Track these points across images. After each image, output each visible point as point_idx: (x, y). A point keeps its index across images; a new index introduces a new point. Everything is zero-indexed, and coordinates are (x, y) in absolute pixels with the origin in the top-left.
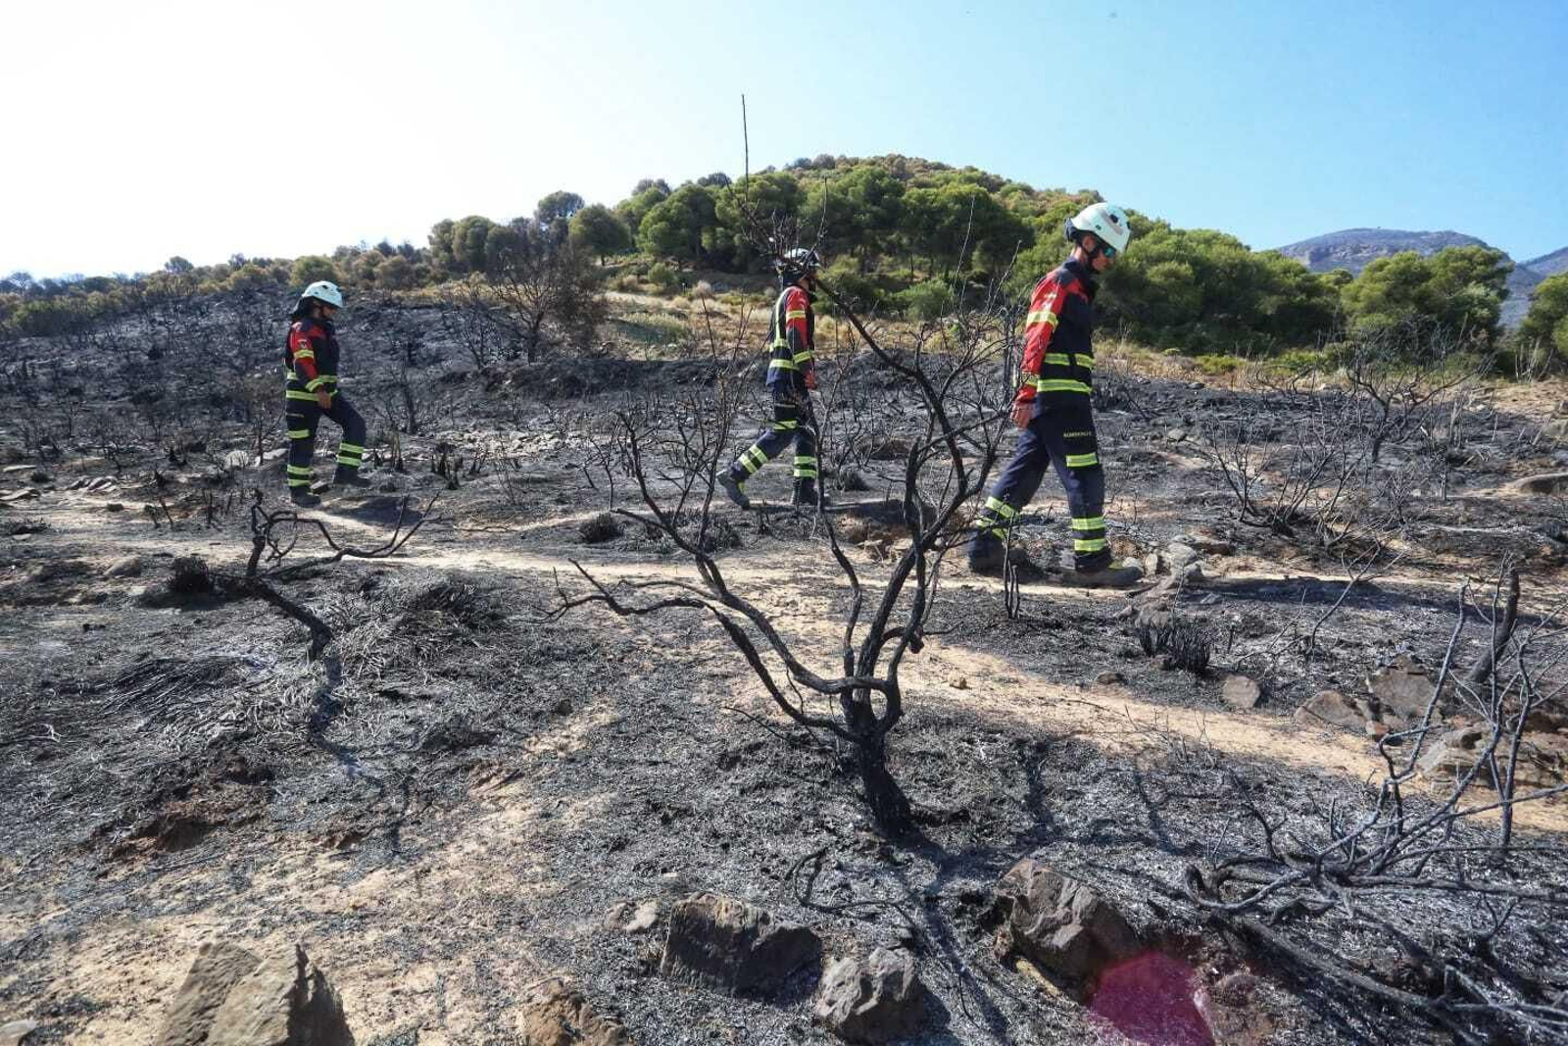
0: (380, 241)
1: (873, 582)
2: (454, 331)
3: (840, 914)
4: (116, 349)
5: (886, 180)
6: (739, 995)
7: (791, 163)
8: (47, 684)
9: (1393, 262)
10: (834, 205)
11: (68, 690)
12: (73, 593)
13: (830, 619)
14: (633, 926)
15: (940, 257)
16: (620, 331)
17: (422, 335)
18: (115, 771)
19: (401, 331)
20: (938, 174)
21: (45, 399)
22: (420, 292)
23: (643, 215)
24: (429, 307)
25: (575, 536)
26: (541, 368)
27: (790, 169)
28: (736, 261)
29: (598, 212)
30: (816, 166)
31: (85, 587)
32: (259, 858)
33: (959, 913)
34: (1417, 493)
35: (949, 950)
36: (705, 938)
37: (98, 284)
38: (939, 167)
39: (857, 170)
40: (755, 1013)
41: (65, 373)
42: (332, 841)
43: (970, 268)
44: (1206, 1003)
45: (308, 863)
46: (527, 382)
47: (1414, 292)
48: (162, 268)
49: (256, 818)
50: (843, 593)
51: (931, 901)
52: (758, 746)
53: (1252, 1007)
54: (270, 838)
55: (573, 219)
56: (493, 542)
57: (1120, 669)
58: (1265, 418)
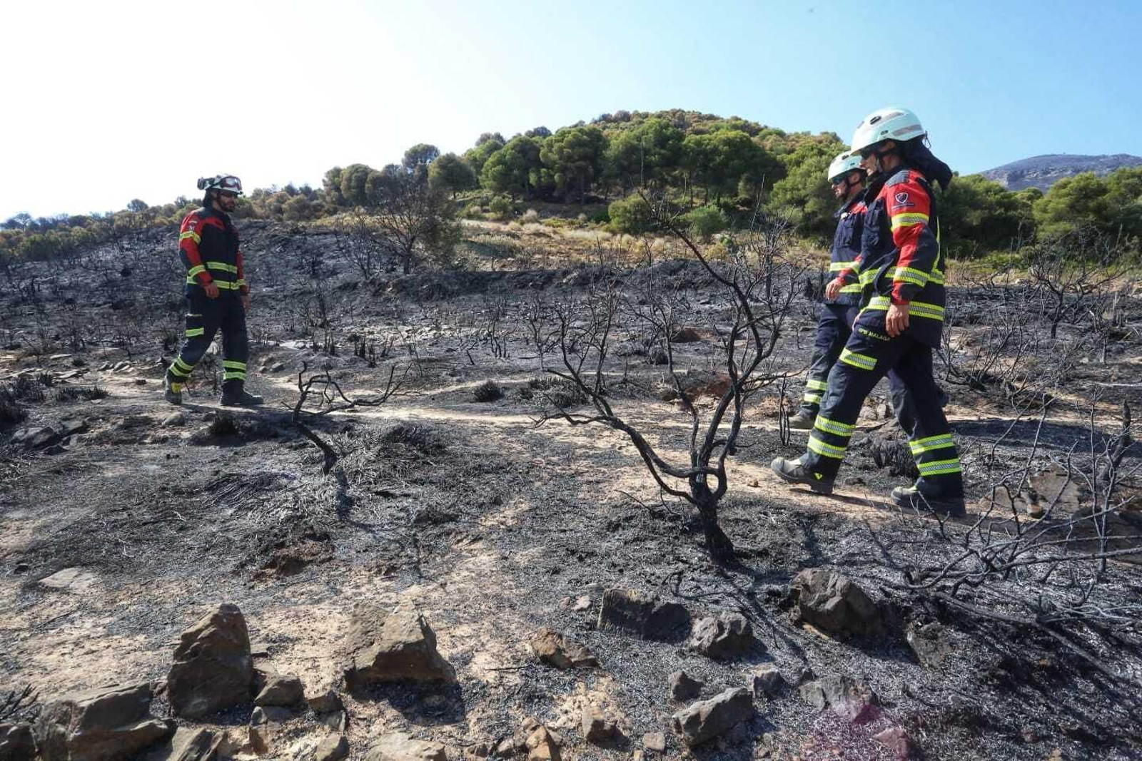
0: (287, 185)
1: (685, 425)
2: (346, 251)
3: (697, 601)
4: (96, 268)
5: (671, 129)
6: (646, 638)
7: (597, 118)
8: (164, 489)
9: (1075, 180)
10: (630, 150)
11: (178, 492)
12: (146, 436)
13: (661, 447)
14: (576, 607)
15: (714, 187)
16: (470, 249)
17: (321, 255)
18: (230, 535)
19: (306, 252)
20: (710, 123)
21: (49, 307)
22: (319, 222)
23: (485, 160)
24: (326, 234)
25: (472, 397)
26: (413, 279)
27: (595, 122)
28: (555, 194)
29: (450, 159)
30: (616, 120)
31: (153, 433)
32: (341, 579)
33: (767, 601)
34: (1085, 360)
35: (764, 619)
36: (624, 608)
37: (79, 221)
38: (711, 118)
39: (648, 122)
40: (656, 646)
41: (63, 288)
42: (380, 571)
43: (736, 195)
44: (914, 638)
45: (370, 581)
46: (403, 288)
47: (1092, 204)
48: (125, 208)
49: (330, 559)
50: (666, 431)
51: (751, 595)
52: (631, 518)
53: (940, 640)
54: (343, 569)
55: (432, 165)
56: (413, 402)
57: (860, 476)
58: (970, 306)
